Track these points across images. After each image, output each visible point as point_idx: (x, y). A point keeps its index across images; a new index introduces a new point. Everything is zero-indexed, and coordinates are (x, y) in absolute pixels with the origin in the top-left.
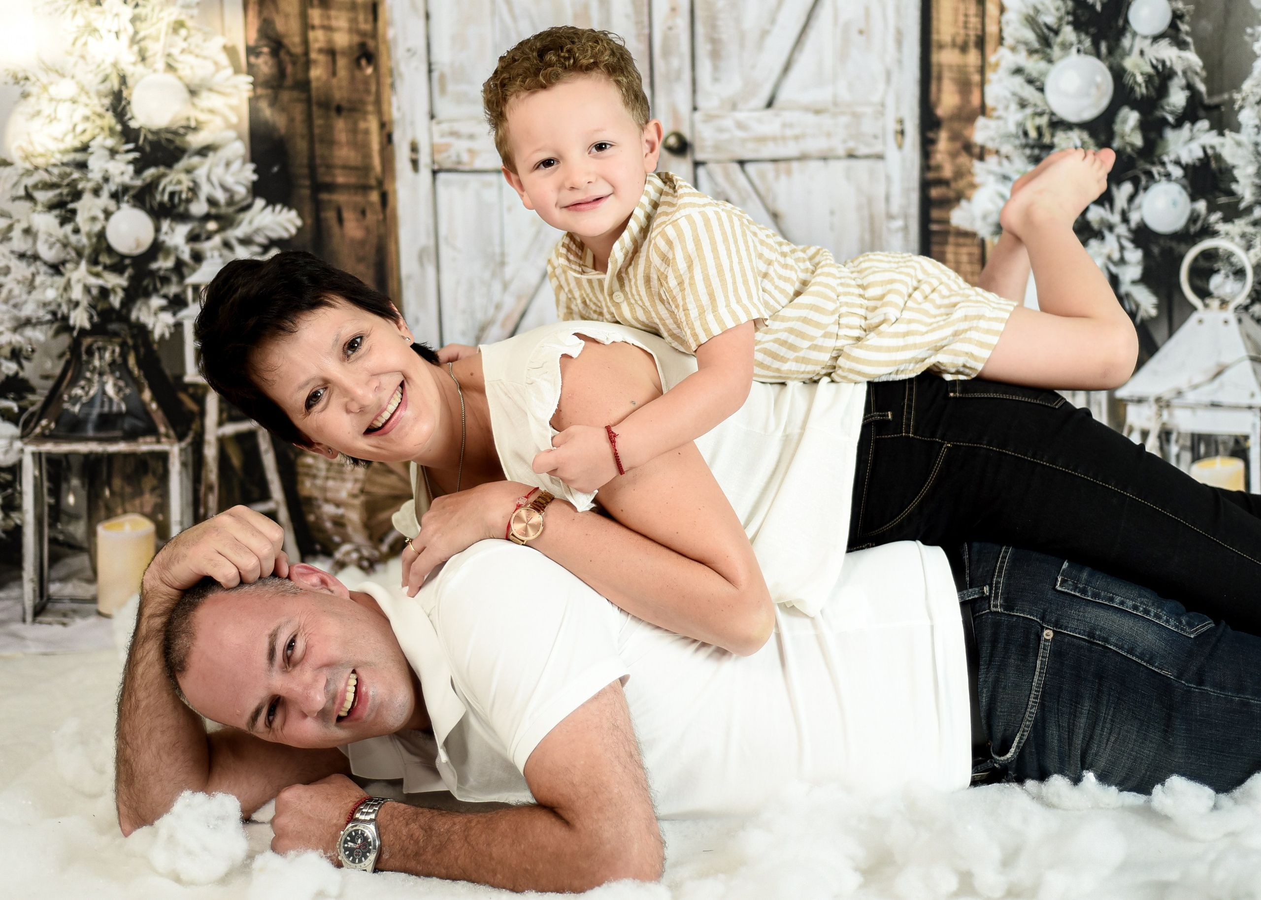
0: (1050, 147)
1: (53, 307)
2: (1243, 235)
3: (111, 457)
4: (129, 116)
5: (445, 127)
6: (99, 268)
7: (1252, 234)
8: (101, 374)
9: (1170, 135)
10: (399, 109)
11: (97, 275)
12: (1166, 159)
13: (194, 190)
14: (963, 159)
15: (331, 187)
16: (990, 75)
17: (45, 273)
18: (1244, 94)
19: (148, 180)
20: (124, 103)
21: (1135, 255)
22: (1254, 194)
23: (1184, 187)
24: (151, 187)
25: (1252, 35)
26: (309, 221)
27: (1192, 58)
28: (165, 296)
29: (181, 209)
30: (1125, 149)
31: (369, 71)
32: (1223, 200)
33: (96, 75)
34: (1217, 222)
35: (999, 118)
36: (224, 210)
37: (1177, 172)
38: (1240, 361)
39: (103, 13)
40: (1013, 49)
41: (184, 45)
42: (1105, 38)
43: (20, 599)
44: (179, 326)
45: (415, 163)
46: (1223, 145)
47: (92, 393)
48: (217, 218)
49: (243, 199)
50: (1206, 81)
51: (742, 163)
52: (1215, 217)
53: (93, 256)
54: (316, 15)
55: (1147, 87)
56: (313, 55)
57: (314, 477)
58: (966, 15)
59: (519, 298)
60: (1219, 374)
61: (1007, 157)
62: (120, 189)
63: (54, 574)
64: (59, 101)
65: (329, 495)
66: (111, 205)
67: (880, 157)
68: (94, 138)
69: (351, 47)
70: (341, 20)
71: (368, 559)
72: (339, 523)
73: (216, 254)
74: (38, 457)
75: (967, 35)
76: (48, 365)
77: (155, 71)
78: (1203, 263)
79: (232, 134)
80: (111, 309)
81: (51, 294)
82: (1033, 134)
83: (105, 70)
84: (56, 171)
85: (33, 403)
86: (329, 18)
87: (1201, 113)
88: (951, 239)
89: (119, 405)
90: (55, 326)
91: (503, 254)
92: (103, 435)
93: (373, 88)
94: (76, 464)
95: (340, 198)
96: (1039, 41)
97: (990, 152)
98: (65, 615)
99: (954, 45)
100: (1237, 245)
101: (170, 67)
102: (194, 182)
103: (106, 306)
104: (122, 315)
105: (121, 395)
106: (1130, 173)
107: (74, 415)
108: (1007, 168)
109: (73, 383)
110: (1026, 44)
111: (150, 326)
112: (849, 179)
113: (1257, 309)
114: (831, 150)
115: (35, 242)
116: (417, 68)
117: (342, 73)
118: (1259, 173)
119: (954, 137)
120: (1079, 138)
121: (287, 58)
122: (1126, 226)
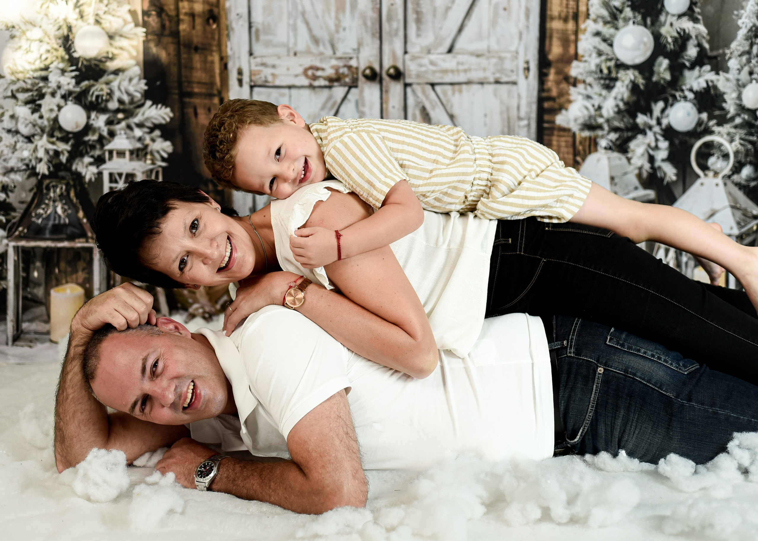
0: (616, 79)
1: (27, 161)
2: (729, 134)
3: (59, 250)
4: (73, 50)
5: (258, 60)
6: (54, 139)
7: (733, 134)
8: (54, 201)
9: (687, 73)
10: (231, 49)
11: (53, 143)
12: (684, 88)
13: (110, 94)
14: (564, 85)
15: (191, 95)
16: (581, 36)
17: (23, 142)
18: (731, 50)
19: (84, 88)
20: (70, 42)
21: (664, 144)
22: (736, 110)
23: (695, 105)
24: (85, 92)
25: (737, 15)
26: (177, 114)
27: (701, 28)
28: (92, 157)
29: (103, 105)
30: (660, 81)
31: (214, 26)
32: (717, 113)
33: (54, 26)
34: (713, 126)
35: (585, 61)
36: (127, 107)
37: (691, 96)
38: (725, 208)
40: (595, 21)
41: (106, 9)
42: (650, 15)
43: (5, 331)
44: (100, 174)
45: (240, 82)
46: (718, 80)
47: (49, 212)
48: (123, 111)
49: (139, 101)
50: (709, 42)
51: (433, 85)
52: (712, 123)
53: (51, 132)
55: (674, 45)
56: (182, 17)
60: (712, 215)
61: (590, 85)
62: (67, 93)
63: (25, 317)
64: (32, 41)
66: (62, 102)
67: (514, 83)
68: (52, 63)
69: (204, 12)
71: (208, 313)
72: (192, 291)
73: (123, 132)
74: (16, 249)
75: (568, 12)
76: (24, 195)
77: (89, 24)
78: (704, 150)
79: (133, 62)
80: (61, 163)
81: (26, 154)
82: (605, 71)
83: (59, 23)
84: (29, 82)
85: (14, 218)
87: (706, 61)
88: (556, 133)
89: (64, 219)
90: (28, 172)
92: (55, 237)
93: (216, 37)
94: (39, 253)
95: (196, 101)
96: (610, 16)
97: (580, 81)
98: (31, 341)
99: (560, 17)
100: (725, 139)
101: (98, 22)
102: (111, 90)
103: (57, 161)
104: (67, 167)
105: (66, 214)
106: (663, 96)
107: (38, 225)
108: (590, 91)
109: (38, 206)
110: (603, 18)
111: (83, 174)
112: (495, 95)
113: (735, 177)
114: (485, 78)
115: (17, 123)
116: (242, 25)
117: (199, 27)
118: (739, 98)
119: (559, 72)
120: (633, 74)
121: (166, 18)
122: (659, 127)
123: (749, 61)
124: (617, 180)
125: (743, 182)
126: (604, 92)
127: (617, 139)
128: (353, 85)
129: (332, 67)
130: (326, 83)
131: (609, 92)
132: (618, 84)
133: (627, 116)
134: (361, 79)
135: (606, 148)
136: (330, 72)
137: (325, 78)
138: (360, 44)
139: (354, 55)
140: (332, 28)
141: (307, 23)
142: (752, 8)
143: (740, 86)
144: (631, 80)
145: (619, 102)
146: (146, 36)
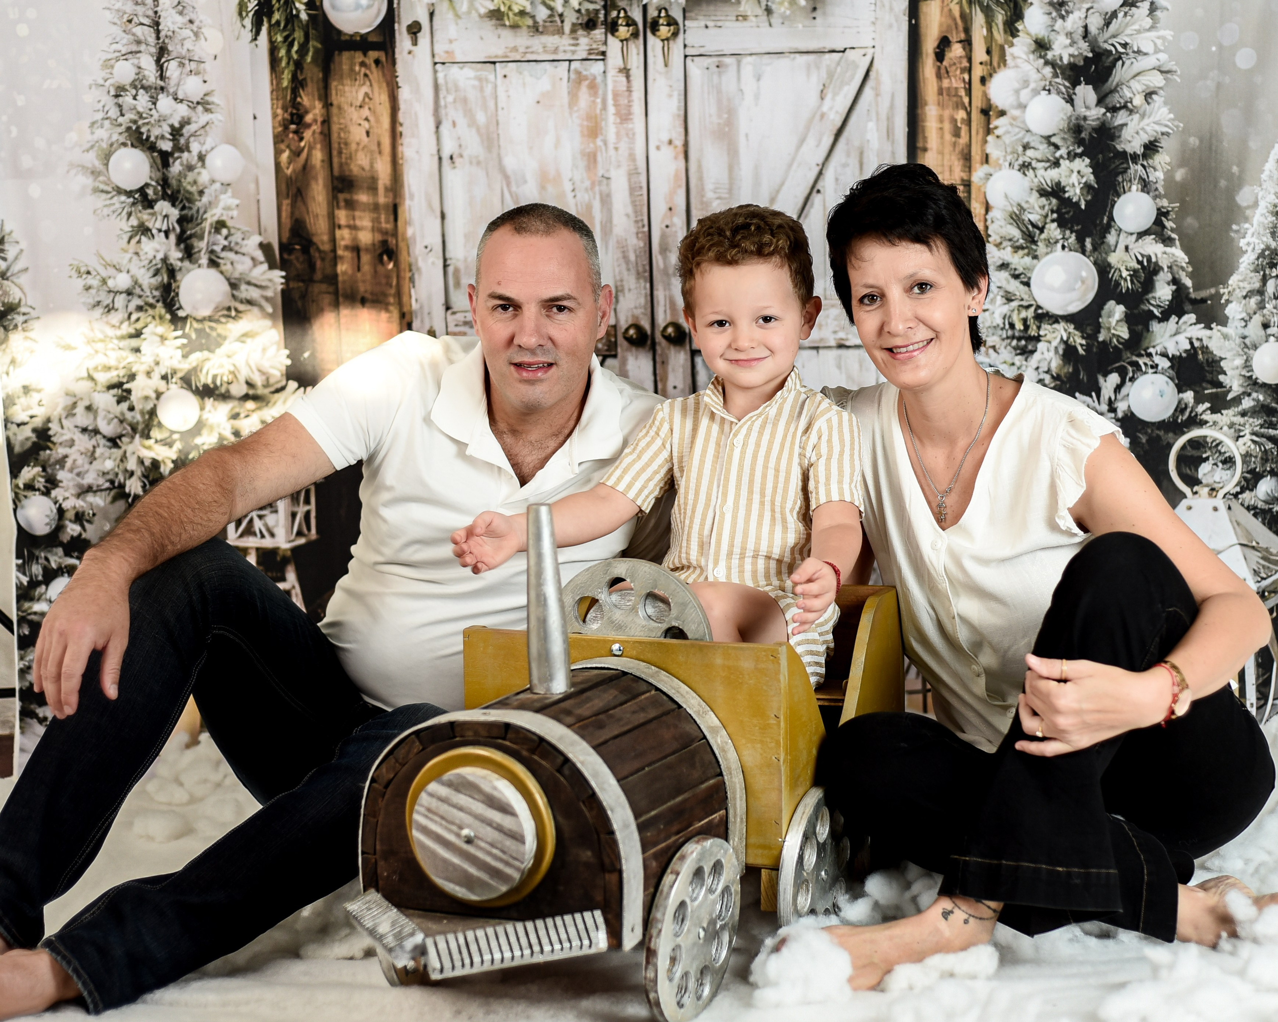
0: (1038, 339)
1: (111, 476)
2: (1231, 426)
4: (177, 306)
5: (459, 317)
6: (151, 442)
7: (1240, 425)
9: (1155, 326)
10: (417, 300)
11: (149, 448)
12: (1151, 350)
13: (234, 373)
17: (104, 446)
18: (1230, 288)
19: (194, 364)
20: (172, 294)
22: (1242, 385)
23: (1171, 379)
25: (1237, 231)
27: (1178, 254)
29: (223, 390)
30: (1111, 340)
31: (391, 266)
32: (1210, 391)
33: (149, 269)
34: (1204, 413)
36: (260, 391)
37: (1164, 364)
38: (1231, 547)
39: (153, 214)
41: (226, 243)
42: (1089, 236)
46: (1210, 338)
48: (254, 398)
49: (279, 382)
50: (1191, 276)
52: (1201, 408)
53: (147, 431)
54: (342, 216)
55: (1132, 281)
56: (340, 252)
61: (994, 347)
62: (169, 372)
64: (116, 293)
66: (162, 386)
68: (146, 326)
69: (374, 244)
70: (365, 221)
77: (199, 266)
78: (1190, 452)
81: (109, 465)
82: (1019, 326)
83: (157, 263)
84: (114, 355)
86: (354, 218)
87: (1188, 307)
90: (113, 493)
93: (394, 282)
96: (1024, 238)
100: (1226, 434)
101: (213, 263)
102: (234, 365)
103: (156, 474)
106: (1117, 365)
110: (1012, 240)
112: (839, 367)
113: (1247, 496)
114: (821, 340)
115: (95, 418)
116: (433, 263)
117: (366, 268)
118: (1247, 365)
120: (1065, 330)
121: (317, 255)
122: (1113, 415)
123: (1261, 306)
125: (1260, 505)
126: (1019, 360)
128: (611, 352)
131: (1026, 360)
132: (1041, 346)
134: (622, 343)
142: (1262, 219)
143: (1248, 347)
144: (1062, 338)
145: (1042, 376)
146: (287, 283)
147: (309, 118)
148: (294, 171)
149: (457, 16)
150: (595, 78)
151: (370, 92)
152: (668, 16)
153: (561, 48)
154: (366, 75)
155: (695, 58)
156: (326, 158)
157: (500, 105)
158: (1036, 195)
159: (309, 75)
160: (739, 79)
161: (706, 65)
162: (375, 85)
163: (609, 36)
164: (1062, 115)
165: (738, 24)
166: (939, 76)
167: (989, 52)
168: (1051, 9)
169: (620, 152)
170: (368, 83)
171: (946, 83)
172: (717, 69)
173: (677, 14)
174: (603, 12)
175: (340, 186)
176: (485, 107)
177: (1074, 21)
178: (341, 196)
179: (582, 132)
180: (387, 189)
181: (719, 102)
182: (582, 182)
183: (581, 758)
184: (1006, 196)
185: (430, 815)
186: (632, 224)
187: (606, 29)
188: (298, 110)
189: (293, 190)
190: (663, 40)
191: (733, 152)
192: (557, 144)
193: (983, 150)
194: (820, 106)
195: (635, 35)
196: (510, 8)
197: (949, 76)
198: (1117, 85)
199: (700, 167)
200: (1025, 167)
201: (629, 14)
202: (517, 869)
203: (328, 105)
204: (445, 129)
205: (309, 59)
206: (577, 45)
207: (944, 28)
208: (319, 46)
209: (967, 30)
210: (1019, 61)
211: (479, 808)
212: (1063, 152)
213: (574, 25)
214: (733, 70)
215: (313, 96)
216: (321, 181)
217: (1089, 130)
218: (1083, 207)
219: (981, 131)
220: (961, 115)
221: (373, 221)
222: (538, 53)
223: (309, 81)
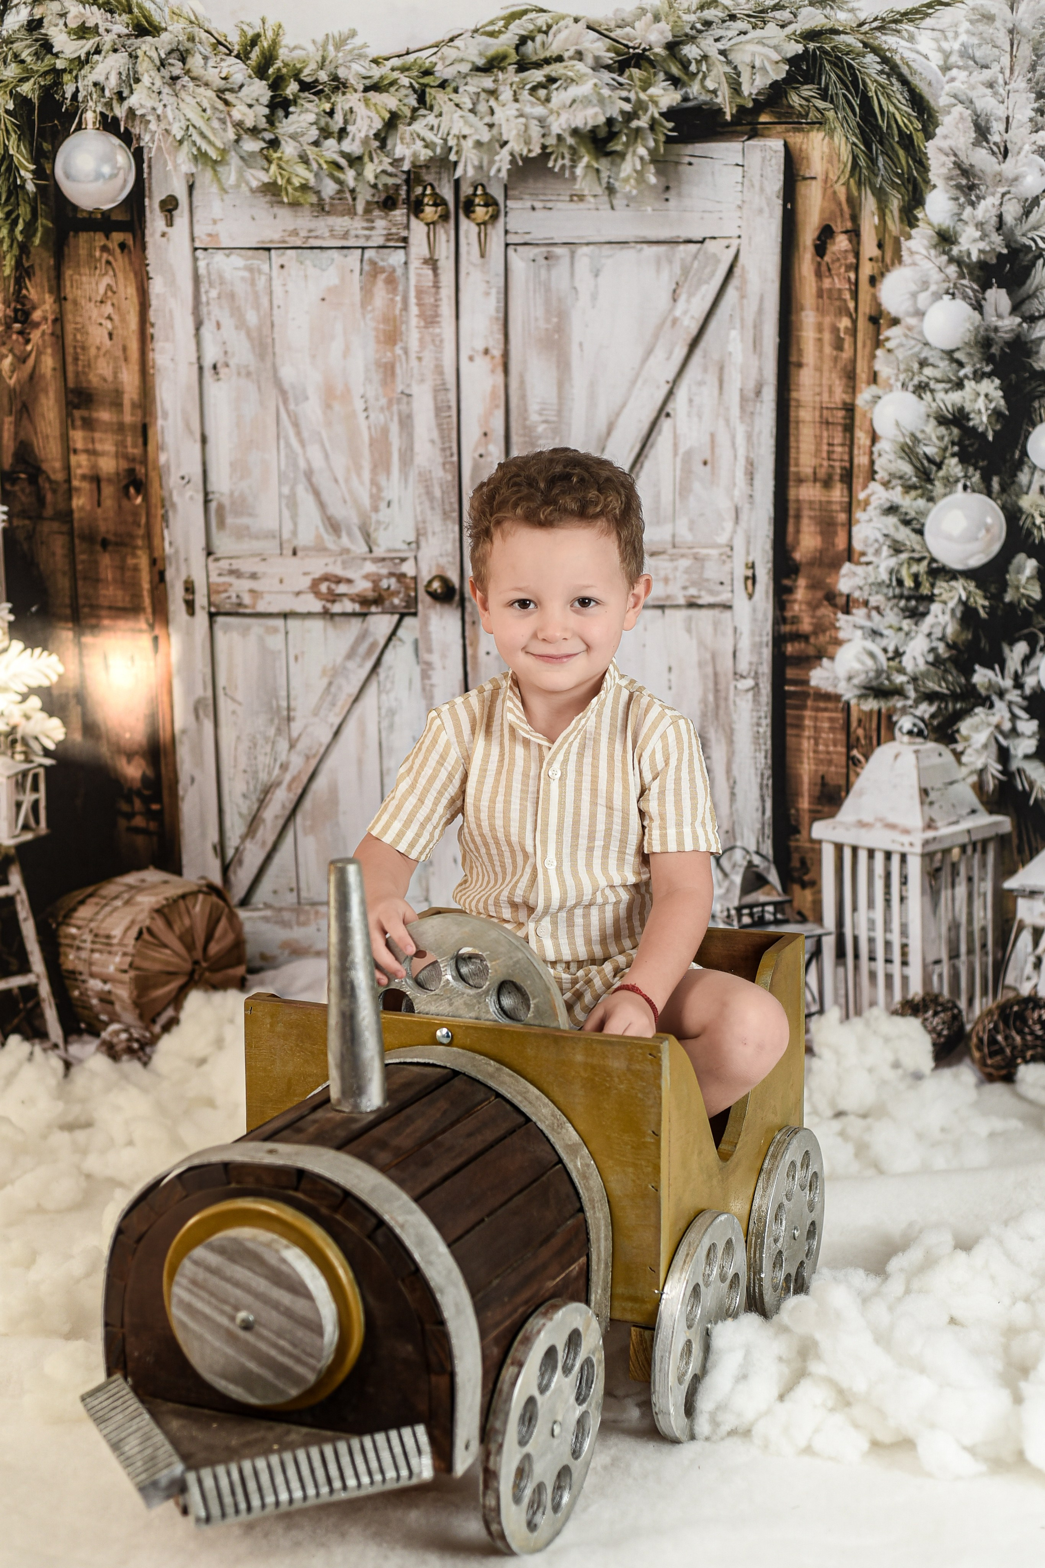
0: (931, 599)
5: (224, 564)
10: (171, 543)
14: (825, 611)
15: (97, 630)
16: (859, 515)
21: (1028, 726)
26: (71, 667)
30: (1019, 602)
31: (139, 500)
35: (867, 563)
40: (886, 484)
42: (996, 474)
45: (190, 606)
54: (78, 437)
56: (76, 483)
57: (79, 948)
58: (829, 444)
59: (308, 758)
61: (877, 609)
65: (95, 969)
67: (728, 607)
69: (118, 474)
70: (107, 444)
71: (137, 1040)
72: (106, 999)
82: (909, 583)
86: (93, 441)
88: (809, 703)
91: (289, 709)
93: (143, 521)
95: (107, 642)
96: (917, 476)
97: (856, 601)
99: (815, 478)
106: (1026, 631)
108: (877, 621)
110: (901, 478)
112: (689, 631)
114: (668, 597)
116: (191, 498)
117: (108, 502)
119: (813, 586)
120: (965, 589)
121: (47, 486)
122: (1019, 692)
124: (933, 796)
126: (906, 624)
127: (933, 716)
128: (409, 610)
129: (366, 577)
130: (357, 608)
131: (916, 624)
132: (935, 608)
133: (954, 672)
134: (424, 599)
135: (910, 733)
136: (362, 586)
137: (353, 600)
138: (420, 533)
139: (410, 555)
140: (366, 502)
141: (317, 494)
144: (960, 599)
145: (935, 644)
146: (10, 520)
147: (37, 315)
148: (18, 381)
149: (224, 190)
150: (394, 271)
151: (113, 283)
152: (485, 194)
153: (353, 233)
154: (108, 263)
155: (519, 248)
156: (58, 366)
157: (276, 303)
158: (933, 422)
159: (38, 261)
160: (572, 274)
161: (531, 256)
162: (120, 275)
163: (413, 219)
164: (968, 325)
165: (572, 205)
166: (819, 275)
167: (880, 246)
168: (958, 193)
169: (424, 363)
170: (111, 273)
171: (827, 283)
172: (544, 262)
173: (497, 193)
174: (405, 188)
175: (76, 401)
176: (257, 306)
177: (986, 209)
178: (77, 413)
179: (377, 337)
180: (134, 406)
181: (547, 302)
182: (377, 399)
183: (401, 1219)
184: (897, 424)
185: (195, 1289)
186: (438, 452)
187: (409, 210)
188: (23, 305)
189: (17, 405)
190: (479, 225)
191: (563, 366)
192: (347, 352)
193: (871, 367)
194: (671, 310)
195: (445, 217)
196: (289, 181)
197: (831, 275)
198: (1037, 289)
199: (522, 383)
200: (921, 389)
201: (438, 190)
202: (312, 1368)
203: (60, 299)
204: (207, 332)
205: (37, 241)
206: (372, 228)
207: (827, 215)
208: (50, 225)
209: (855, 218)
210: (917, 257)
211: (261, 1284)
212: (968, 370)
213: (368, 203)
214: (566, 261)
215: (42, 287)
216: (52, 394)
217: (1001, 343)
218: (990, 438)
219: (869, 343)
220: (845, 323)
221: (116, 445)
222: (323, 238)
223: (37, 268)
